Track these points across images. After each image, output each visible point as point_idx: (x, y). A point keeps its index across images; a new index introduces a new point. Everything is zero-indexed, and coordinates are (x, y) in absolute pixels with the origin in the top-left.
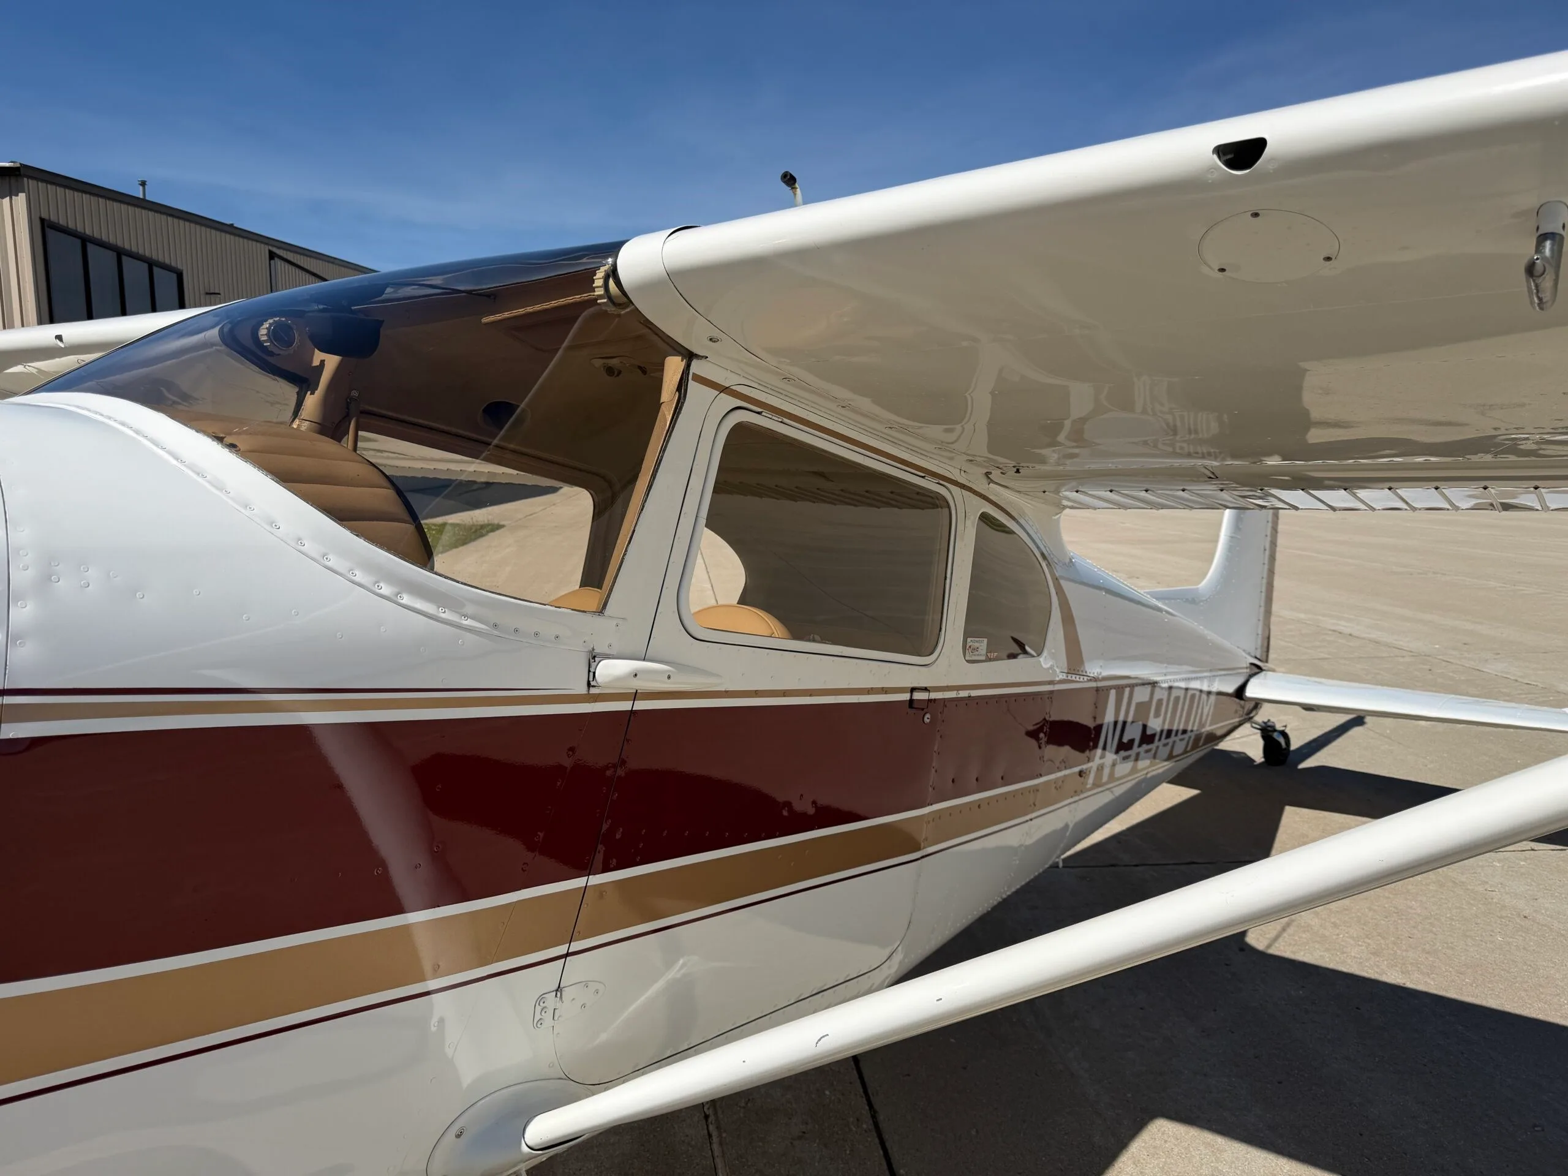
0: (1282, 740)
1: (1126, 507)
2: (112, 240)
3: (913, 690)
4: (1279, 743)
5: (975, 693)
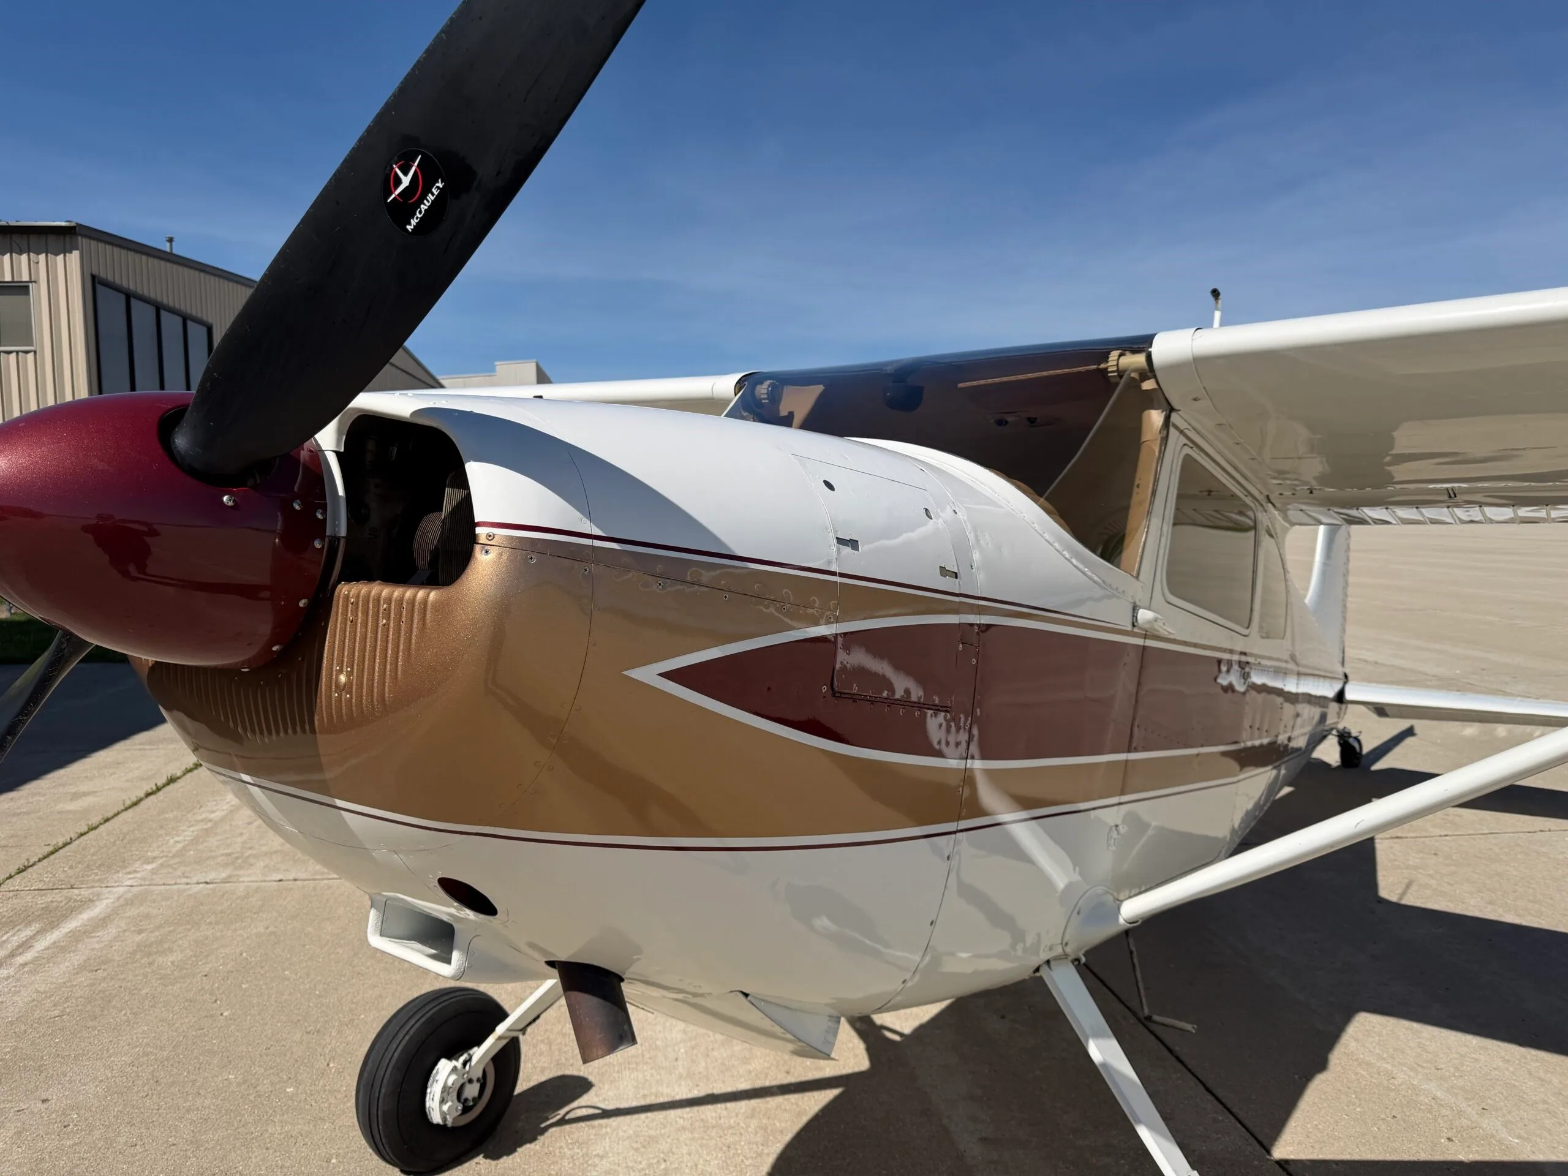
0: (1356, 745)
2: (152, 295)
3: (1241, 653)
4: (1353, 748)
5: (1262, 662)
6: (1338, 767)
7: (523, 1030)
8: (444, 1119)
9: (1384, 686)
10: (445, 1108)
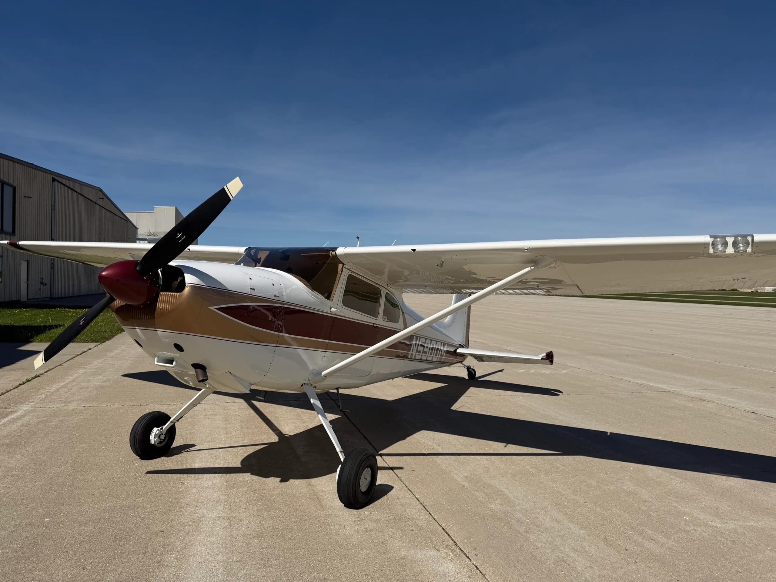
1: (415, 293)
3: (374, 324)
4: (472, 372)
5: (385, 327)
6: (467, 379)
7: (178, 420)
8: (155, 443)
9: (480, 350)
10: (155, 439)
